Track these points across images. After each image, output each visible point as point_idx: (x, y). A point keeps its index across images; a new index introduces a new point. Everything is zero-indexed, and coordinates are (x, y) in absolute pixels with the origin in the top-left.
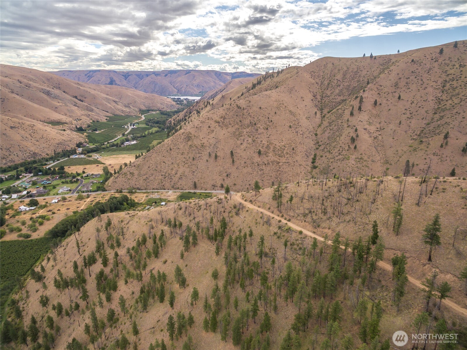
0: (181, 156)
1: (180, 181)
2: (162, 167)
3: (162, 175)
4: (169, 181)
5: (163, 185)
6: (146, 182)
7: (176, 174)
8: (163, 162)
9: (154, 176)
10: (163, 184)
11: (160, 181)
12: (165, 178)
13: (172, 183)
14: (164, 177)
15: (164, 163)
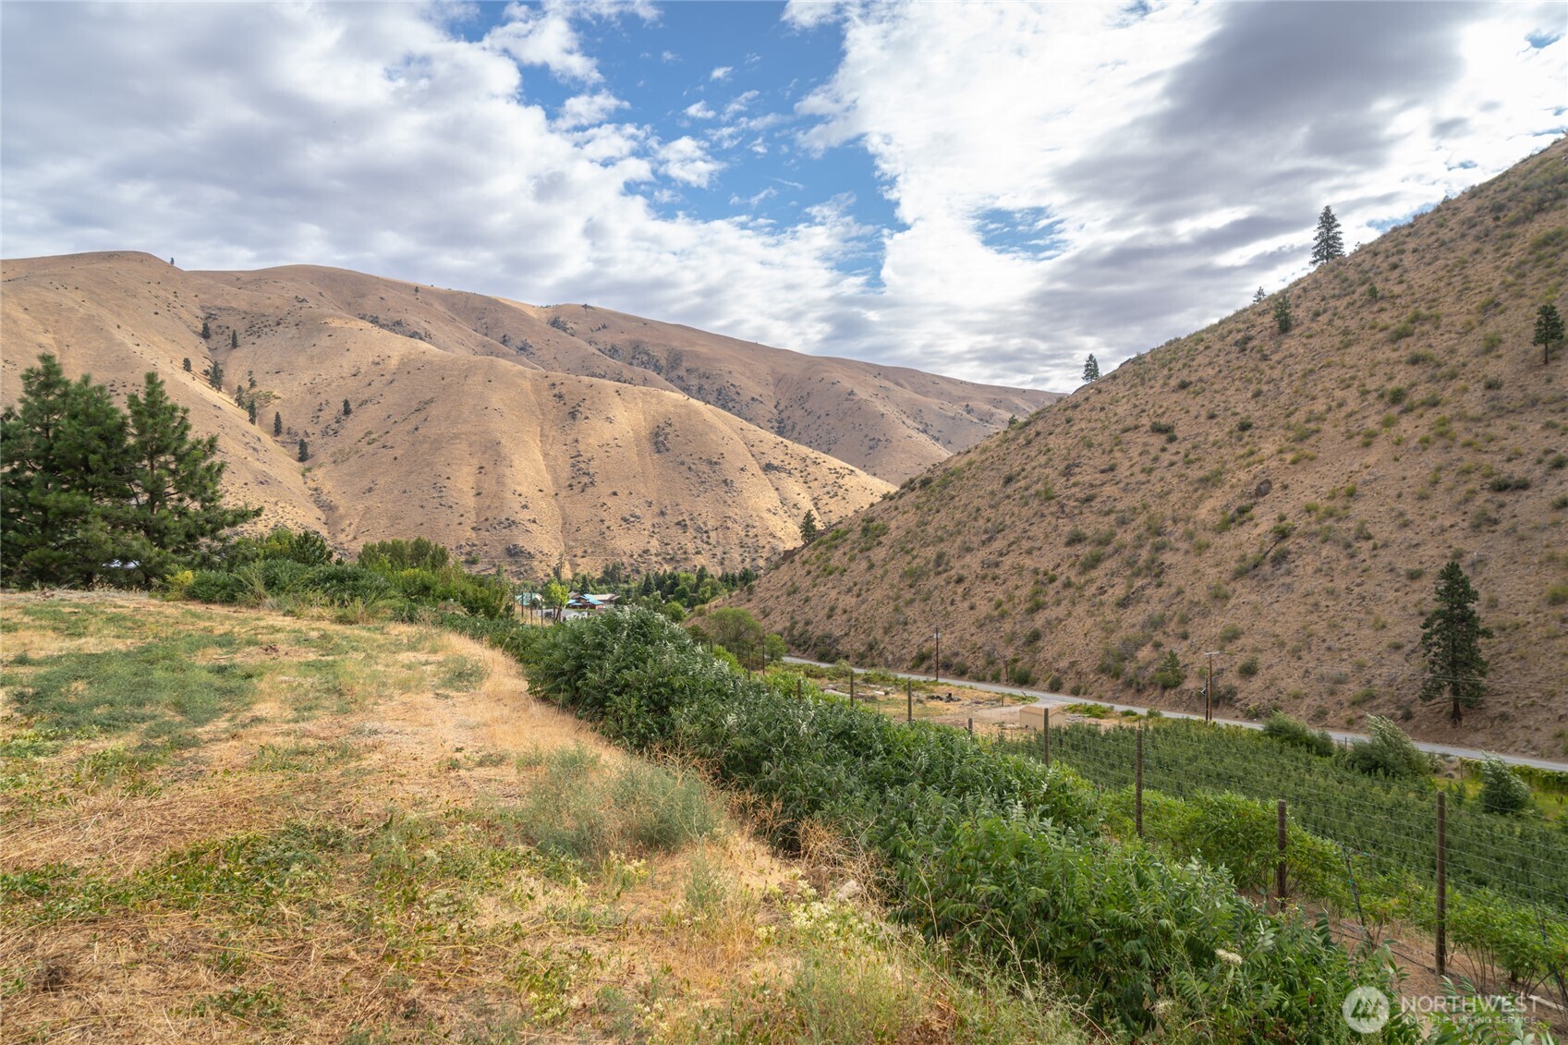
0: (1386, 353)
1: (1244, 593)
2: (1123, 472)
3: (1076, 539)
4: (1119, 591)
5: (1035, 636)
6: (908, 595)
7: (1224, 527)
8: (1157, 429)
9: (998, 544)
10: (1040, 620)
11: (1026, 591)
12: (1094, 562)
13: (1134, 617)
14: (1085, 550)
15: (1159, 440)
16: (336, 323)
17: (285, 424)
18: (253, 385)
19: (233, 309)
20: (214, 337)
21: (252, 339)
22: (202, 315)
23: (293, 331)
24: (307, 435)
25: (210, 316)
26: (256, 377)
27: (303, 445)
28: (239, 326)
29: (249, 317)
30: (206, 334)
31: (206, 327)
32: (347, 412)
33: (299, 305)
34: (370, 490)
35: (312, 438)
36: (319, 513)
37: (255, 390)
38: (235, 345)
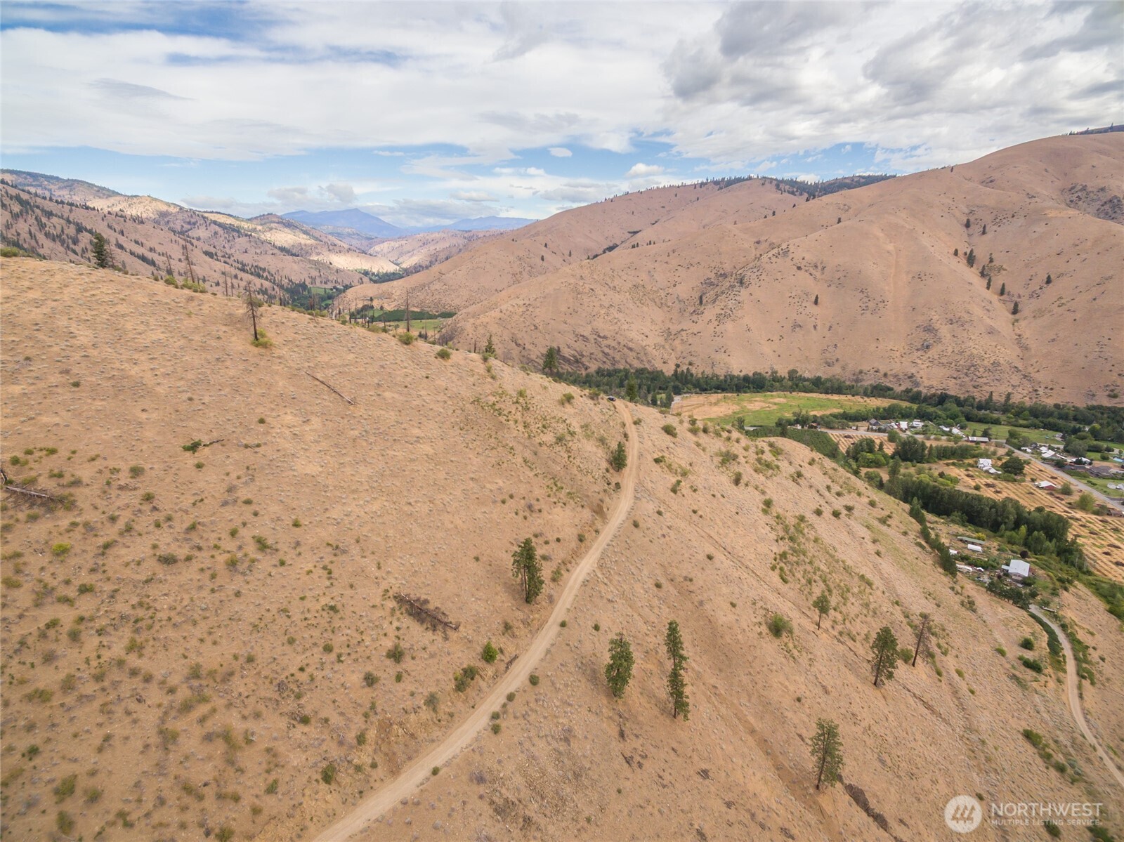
16: (1051, 214)
17: (1007, 289)
18: (991, 261)
19: (986, 206)
20: (972, 226)
21: (995, 228)
22: (967, 211)
23: (1022, 221)
24: (1019, 297)
25: (972, 212)
26: (993, 256)
27: (1016, 305)
28: (988, 219)
29: (995, 213)
30: (968, 225)
31: (968, 221)
32: (1049, 281)
33: (1028, 200)
34: (1053, 340)
35: (1023, 299)
36: (1018, 351)
37: (993, 264)
38: (984, 233)
